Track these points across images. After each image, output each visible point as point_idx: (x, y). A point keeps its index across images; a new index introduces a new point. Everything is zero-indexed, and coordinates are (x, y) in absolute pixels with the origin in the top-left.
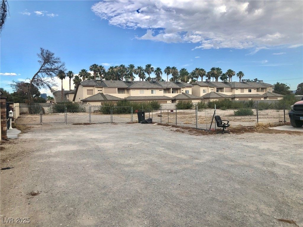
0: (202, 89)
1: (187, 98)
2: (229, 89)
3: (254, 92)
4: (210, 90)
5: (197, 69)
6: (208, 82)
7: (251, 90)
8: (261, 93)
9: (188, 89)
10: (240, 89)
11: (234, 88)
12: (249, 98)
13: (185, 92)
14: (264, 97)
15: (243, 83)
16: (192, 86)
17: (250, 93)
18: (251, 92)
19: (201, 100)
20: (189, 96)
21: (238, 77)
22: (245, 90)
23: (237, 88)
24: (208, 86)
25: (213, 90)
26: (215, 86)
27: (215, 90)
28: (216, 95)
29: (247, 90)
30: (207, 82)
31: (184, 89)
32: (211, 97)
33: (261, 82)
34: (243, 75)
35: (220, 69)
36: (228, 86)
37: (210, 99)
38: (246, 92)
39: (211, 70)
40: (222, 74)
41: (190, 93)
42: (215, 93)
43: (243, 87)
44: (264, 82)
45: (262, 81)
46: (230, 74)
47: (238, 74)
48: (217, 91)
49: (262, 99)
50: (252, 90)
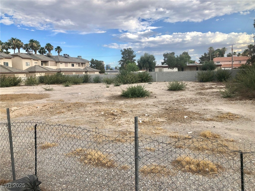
0: (24, 62)
1: (7, 71)
2: (54, 63)
3: (76, 67)
4: (33, 63)
5: (13, 39)
6: (31, 54)
7: (73, 64)
8: (82, 68)
9: (6, 61)
10: (64, 63)
11: (59, 62)
12: (73, 73)
13: (3, 64)
14: (85, 72)
15: (65, 57)
16: (13, 57)
17: (73, 68)
18: (74, 66)
19: (25, 74)
20: (10, 70)
21: (57, 52)
22: (68, 64)
23: (61, 62)
24: (32, 59)
25: (37, 63)
26: (40, 59)
27: (39, 63)
28: (41, 68)
29: (71, 64)
30: (29, 54)
31: (2, 60)
32: (37, 70)
33: (80, 58)
34: (62, 50)
35: (38, 42)
36: (52, 60)
37: (36, 73)
38: (69, 66)
39: (29, 42)
40: (40, 48)
41: (10, 65)
42: (39, 66)
43: (66, 61)
44: (82, 58)
45: (81, 56)
46: (50, 48)
47: (56, 49)
48: (42, 65)
49: (84, 73)
50: (75, 64)
